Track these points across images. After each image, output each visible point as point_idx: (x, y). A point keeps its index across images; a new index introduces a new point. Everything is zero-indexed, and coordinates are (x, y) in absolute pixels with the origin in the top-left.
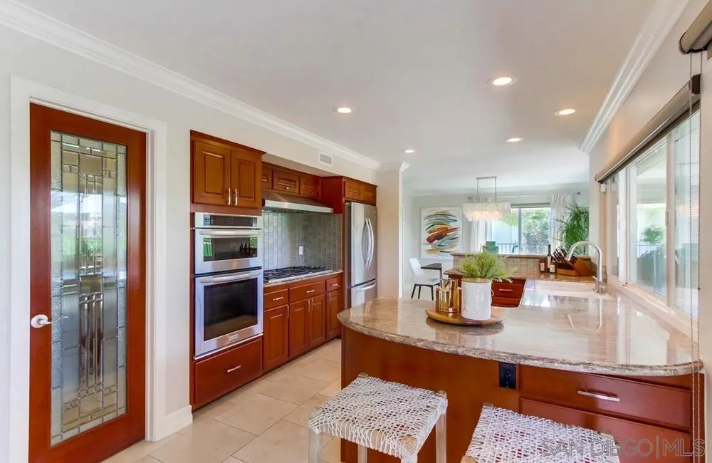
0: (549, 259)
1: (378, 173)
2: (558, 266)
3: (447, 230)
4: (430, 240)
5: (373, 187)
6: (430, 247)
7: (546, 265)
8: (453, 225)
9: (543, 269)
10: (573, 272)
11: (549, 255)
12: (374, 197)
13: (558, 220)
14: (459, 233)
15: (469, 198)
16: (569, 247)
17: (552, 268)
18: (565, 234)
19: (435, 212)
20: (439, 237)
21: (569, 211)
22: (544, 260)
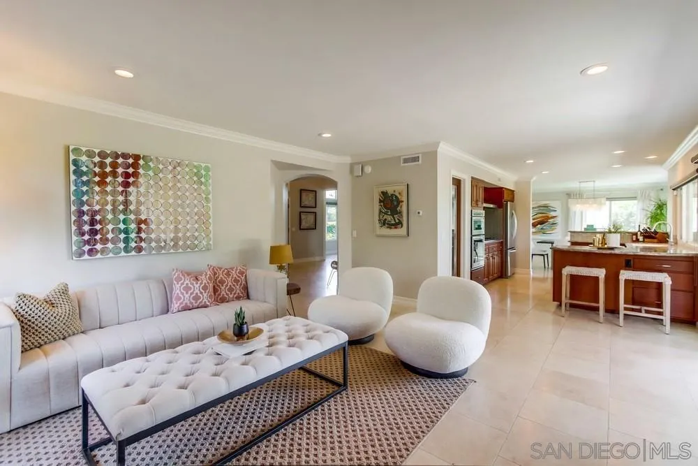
0: (639, 233)
1: (516, 183)
2: (645, 237)
3: (548, 218)
4: (534, 225)
5: (513, 191)
6: (534, 230)
7: (637, 237)
8: (553, 214)
9: (634, 239)
10: (656, 240)
11: (639, 231)
12: (513, 198)
13: (643, 210)
14: (559, 220)
15: (567, 194)
16: (652, 225)
17: (641, 238)
18: (650, 219)
19: (539, 205)
20: (541, 223)
21: (654, 203)
22: (636, 234)
